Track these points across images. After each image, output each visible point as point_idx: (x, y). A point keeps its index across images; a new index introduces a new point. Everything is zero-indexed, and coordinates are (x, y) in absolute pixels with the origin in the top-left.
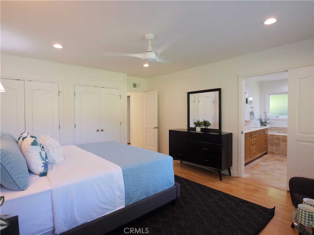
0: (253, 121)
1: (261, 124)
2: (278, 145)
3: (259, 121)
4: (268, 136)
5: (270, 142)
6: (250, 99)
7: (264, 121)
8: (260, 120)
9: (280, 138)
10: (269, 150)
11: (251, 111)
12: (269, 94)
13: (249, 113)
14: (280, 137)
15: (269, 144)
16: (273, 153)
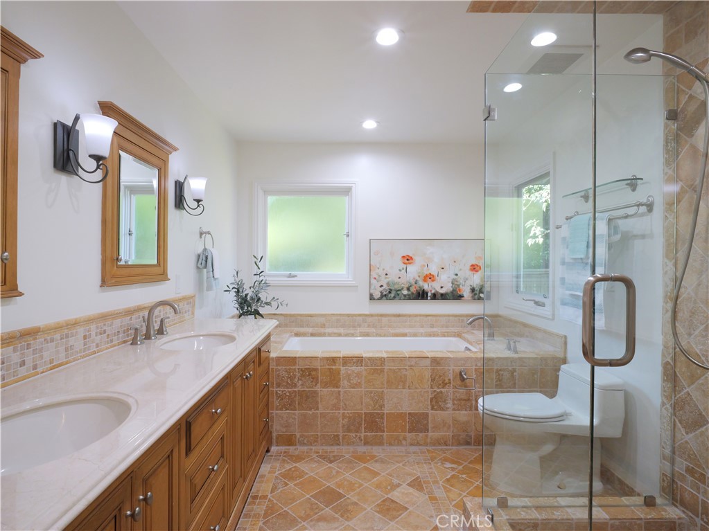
0: (211, 294)
1: (242, 308)
2: (309, 399)
3: (233, 294)
4: (273, 366)
5: (280, 391)
6: (196, 185)
7: (250, 293)
8: (238, 292)
9: (316, 370)
10: (277, 429)
11: (200, 250)
12: (267, 193)
13: (194, 259)
14: (317, 365)
15: (277, 403)
16: (289, 441)
